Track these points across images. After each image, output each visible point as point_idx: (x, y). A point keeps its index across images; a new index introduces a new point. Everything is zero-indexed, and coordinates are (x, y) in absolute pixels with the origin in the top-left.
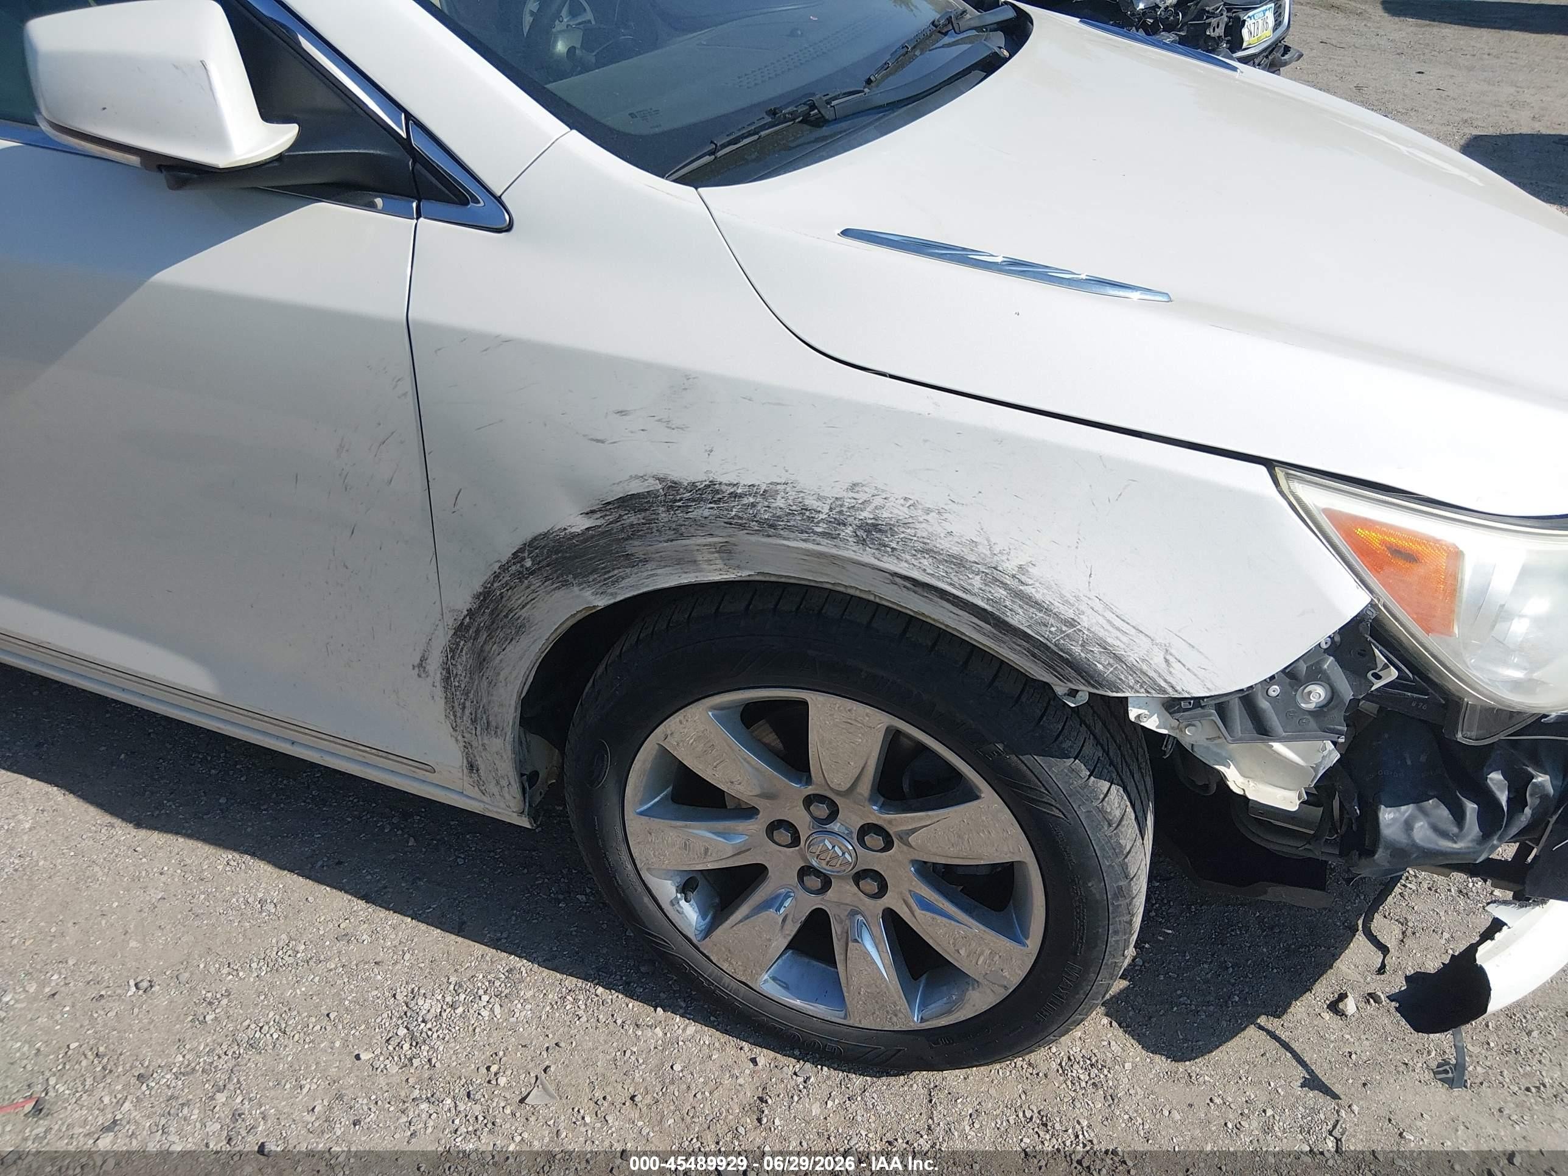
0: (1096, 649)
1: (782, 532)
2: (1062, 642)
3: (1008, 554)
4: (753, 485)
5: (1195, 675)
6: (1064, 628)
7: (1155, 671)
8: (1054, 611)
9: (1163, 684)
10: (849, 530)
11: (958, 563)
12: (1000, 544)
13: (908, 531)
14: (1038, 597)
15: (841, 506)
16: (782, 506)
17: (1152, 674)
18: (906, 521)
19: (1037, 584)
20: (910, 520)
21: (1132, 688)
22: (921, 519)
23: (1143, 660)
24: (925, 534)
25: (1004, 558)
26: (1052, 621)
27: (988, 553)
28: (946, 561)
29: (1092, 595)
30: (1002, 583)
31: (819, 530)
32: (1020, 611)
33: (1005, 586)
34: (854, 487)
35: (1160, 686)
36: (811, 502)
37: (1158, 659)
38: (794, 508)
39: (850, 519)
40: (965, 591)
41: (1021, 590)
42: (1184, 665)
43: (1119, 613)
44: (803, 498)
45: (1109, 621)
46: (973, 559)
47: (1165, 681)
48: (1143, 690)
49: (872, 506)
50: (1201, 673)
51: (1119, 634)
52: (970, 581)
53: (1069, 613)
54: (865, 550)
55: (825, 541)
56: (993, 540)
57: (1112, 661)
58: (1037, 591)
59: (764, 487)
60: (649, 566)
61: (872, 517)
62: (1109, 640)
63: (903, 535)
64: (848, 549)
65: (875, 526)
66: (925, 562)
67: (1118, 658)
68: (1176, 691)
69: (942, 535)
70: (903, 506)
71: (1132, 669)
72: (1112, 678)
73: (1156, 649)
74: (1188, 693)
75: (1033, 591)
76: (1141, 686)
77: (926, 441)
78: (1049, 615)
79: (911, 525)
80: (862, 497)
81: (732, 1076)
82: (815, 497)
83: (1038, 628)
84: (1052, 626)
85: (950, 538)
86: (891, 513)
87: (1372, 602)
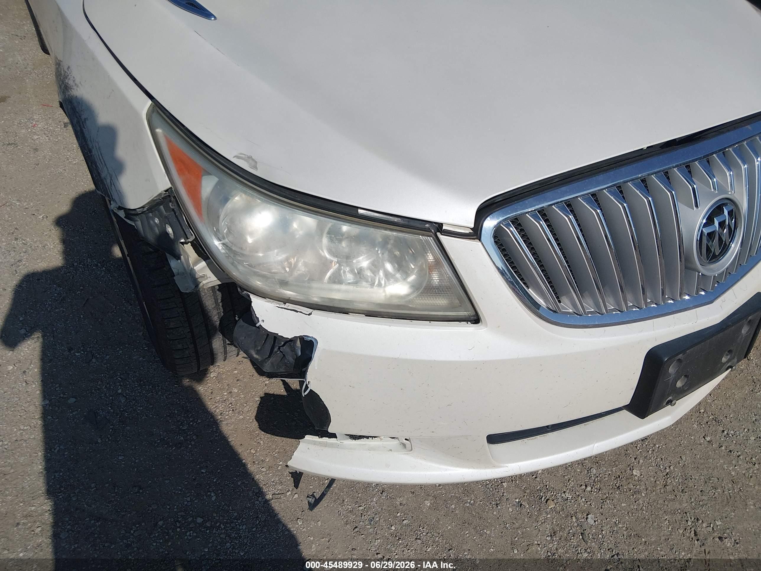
0: (94, 167)
6: (88, 153)
8: (88, 143)
9: (109, 193)
14: (86, 134)
15: (65, 75)
17: (107, 187)
20: (72, 87)
23: (105, 179)
26: (86, 147)
29: (97, 140)
33: (80, 126)
36: (62, 72)
37: (108, 181)
39: (64, 82)
40: (72, 123)
41: (83, 130)
42: (115, 188)
43: (101, 152)
45: (98, 155)
46: (77, 110)
49: (68, 78)
51: (100, 163)
52: (74, 120)
53: (91, 147)
58: (86, 132)
61: (67, 82)
63: (69, 93)
65: (67, 87)
67: (99, 173)
70: (72, 80)
71: (102, 181)
73: (108, 175)
80: (68, 73)
82: (63, 70)
84: (86, 150)
86: (70, 82)
87: (171, 188)
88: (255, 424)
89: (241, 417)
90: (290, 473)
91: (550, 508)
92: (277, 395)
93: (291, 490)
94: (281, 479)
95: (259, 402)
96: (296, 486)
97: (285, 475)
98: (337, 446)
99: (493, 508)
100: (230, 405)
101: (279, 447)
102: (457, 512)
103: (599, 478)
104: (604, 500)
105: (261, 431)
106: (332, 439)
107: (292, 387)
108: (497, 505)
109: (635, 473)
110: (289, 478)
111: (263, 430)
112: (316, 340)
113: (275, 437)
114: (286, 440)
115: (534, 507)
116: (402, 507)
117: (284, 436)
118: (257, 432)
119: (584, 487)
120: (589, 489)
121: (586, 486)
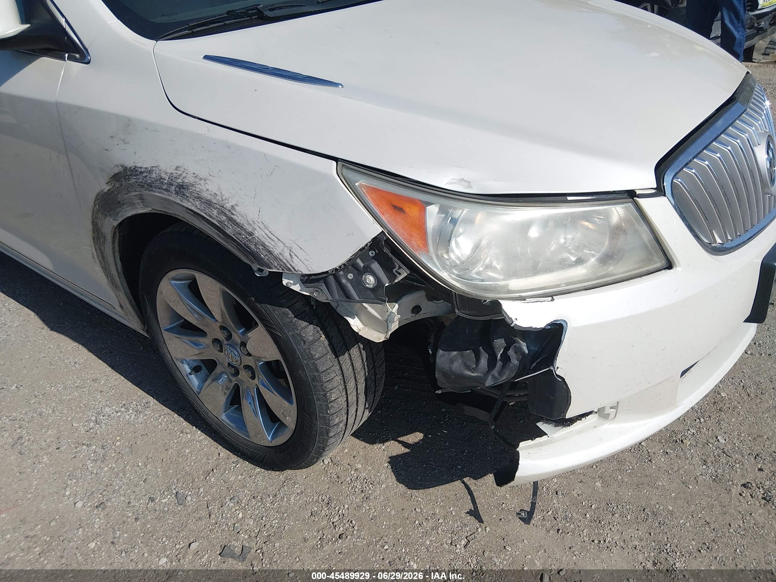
0: (261, 247)
1: (154, 189)
2: (247, 243)
3: (228, 200)
4: (146, 168)
5: (303, 263)
6: (248, 236)
7: (286, 260)
8: (244, 228)
9: (289, 266)
10: (173, 188)
11: (209, 203)
12: (226, 195)
13: (193, 188)
14: (238, 221)
15: (172, 177)
16: (154, 177)
17: (285, 261)
18: (193, 184)
19: (238, 215)
20: (194, 184)
21: (276, 267)
22: (198, 183)
23: (281, 254)
24: (199, 190)
25: (226, 202)
26: (243, 232)
27: (221, 199)
28: (205, 202)
29: (260, 221)
30: (225, 213)
31: (164, 187)
32: (231, 227)
33: (226, 215)
34: (177, 168)
35: (288, 267)
36: (163, 175)
37: (287, 255)
38: (158, 178)
39: (175, 183)
40: (210, 216)
41: (232, 217)
42: (298, 258)
43: (271, 230)
44: (161, 173)
45: (266, 234)
46: (215, 202)
47: (290, 265)
48: (281, 269)
49: (182, 177)
50: (305, 262)
51: (271, 241)
52: (212, 212)
53: (250, 230)
54: (177, 197)
55: (165, 193)
56: (223, 194)
57: (267, 253)
58: (238, 218)
59: (149, 169)
60: (125, 206)
61: (181, 182)
62: (266, 243)
63: (191, 190)
64: (172, 196)
65: (182, 185)
66: (197, 203)
67: (270, 252)
68: (295, 270)
69: (205, 190)
70: (192, 177)
71: (276, 258)
72: (267, 262)
73: (286, 248)
74: (301, 272)
75: (236, 218)
76: (280, 267)
77: (203, 147)
78: (242, 230)
79: (194, 186)
80: (179, 172)
81: (207, 459)
82: (164, 173)
83: (237, 236)
84: (243, 235)
85: (207, 192)
86: (188, 180)
87: (383, 231)
88: (402, 487)
89: (384, 486)
90: (466, 513)
91: (688, 445)
92: (401, 455)
93: (478, 527)
94: (463, 522)
95: (390, 467)
96: (481, 521)
97: (464, 517)
98: (551, 442)
99: (649, 464)
100: (365, 481)
101: (439, 497)
102: (626, 480)
103: (703, 410)
104: (719, 422)
105: (412, 490)
106: (543, 437)
107: (410, 443)
108: (650, 461)
109: (723, 396)
110: (469, 518)
111: (413, 489)
112: (564, 321)
113: (428, 490)
114: (440, 488)
115: (676, 450)
116: (581, 496)
117: (436, 485)
118: (409, 493)
119: (698, 420)
120: (702, 420)
121: (699, 419)
